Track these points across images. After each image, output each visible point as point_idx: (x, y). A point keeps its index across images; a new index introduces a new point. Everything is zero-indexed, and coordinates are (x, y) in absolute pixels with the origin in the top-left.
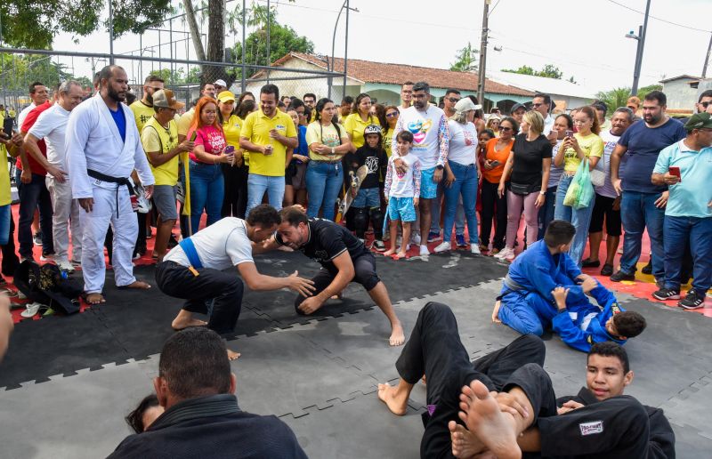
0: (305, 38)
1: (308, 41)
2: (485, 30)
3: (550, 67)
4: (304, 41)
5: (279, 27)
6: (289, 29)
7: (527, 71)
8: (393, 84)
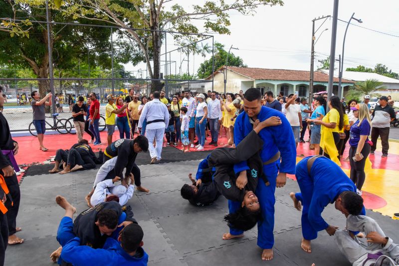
0: (238, 57)
1: (240, 58)
2: (313, 52)
3: (380, 65)
4: (238, 58)
5: (226, 52)
6: (231, 53)
7: (361, 69)
8: (277, 80)
